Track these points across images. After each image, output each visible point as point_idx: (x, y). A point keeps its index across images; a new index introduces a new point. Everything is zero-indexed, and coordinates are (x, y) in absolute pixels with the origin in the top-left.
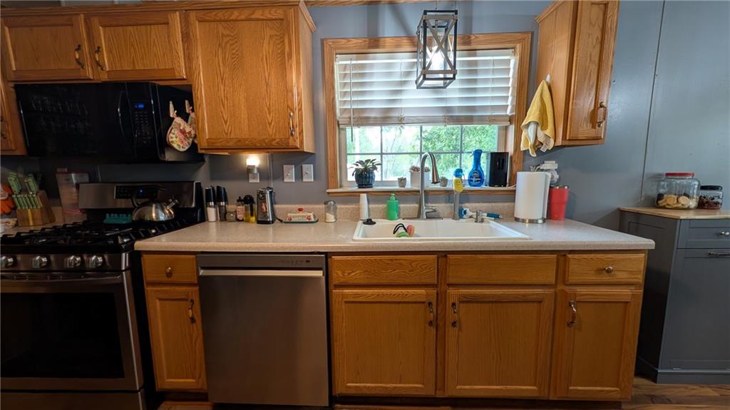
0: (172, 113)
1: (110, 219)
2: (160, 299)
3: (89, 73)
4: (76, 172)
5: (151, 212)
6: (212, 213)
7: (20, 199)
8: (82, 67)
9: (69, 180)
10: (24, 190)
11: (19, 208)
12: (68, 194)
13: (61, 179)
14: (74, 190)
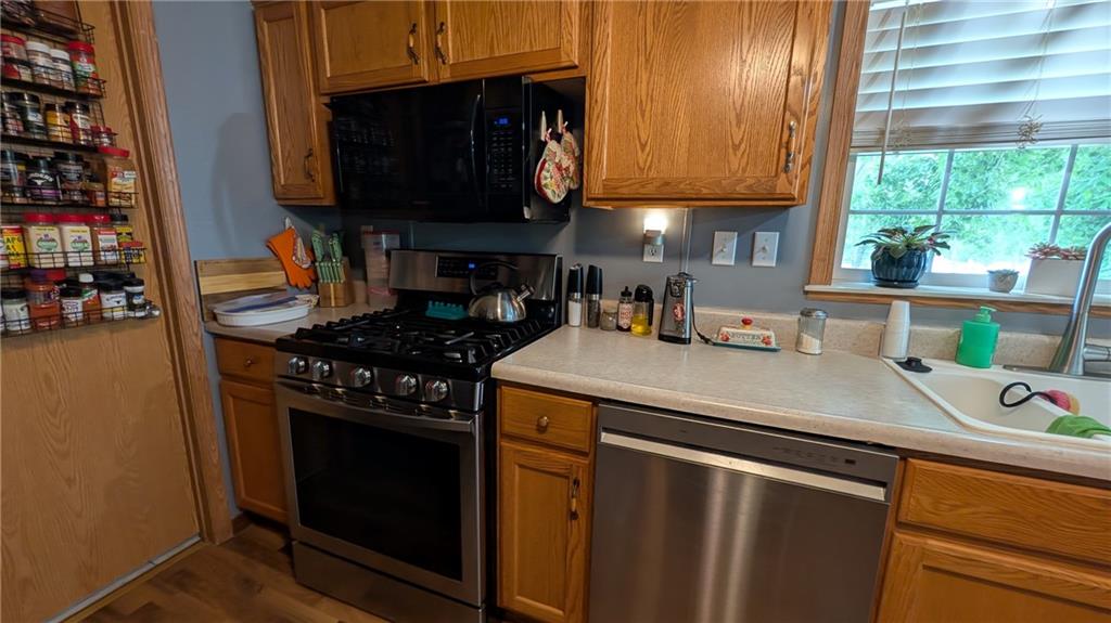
0: (544, 134)
1: (435, 310)
2: (521, 466)
3: (425, 72)
4: (388, 232)
5: (496, 306)
6: (576, 310)
7: (324, 267)
8: (416, 63)
9: (378, 243)
10: (327, 256)
11: (321, 281)
12: (377, 265)
13: (368, 241)
14: (384, 258)
